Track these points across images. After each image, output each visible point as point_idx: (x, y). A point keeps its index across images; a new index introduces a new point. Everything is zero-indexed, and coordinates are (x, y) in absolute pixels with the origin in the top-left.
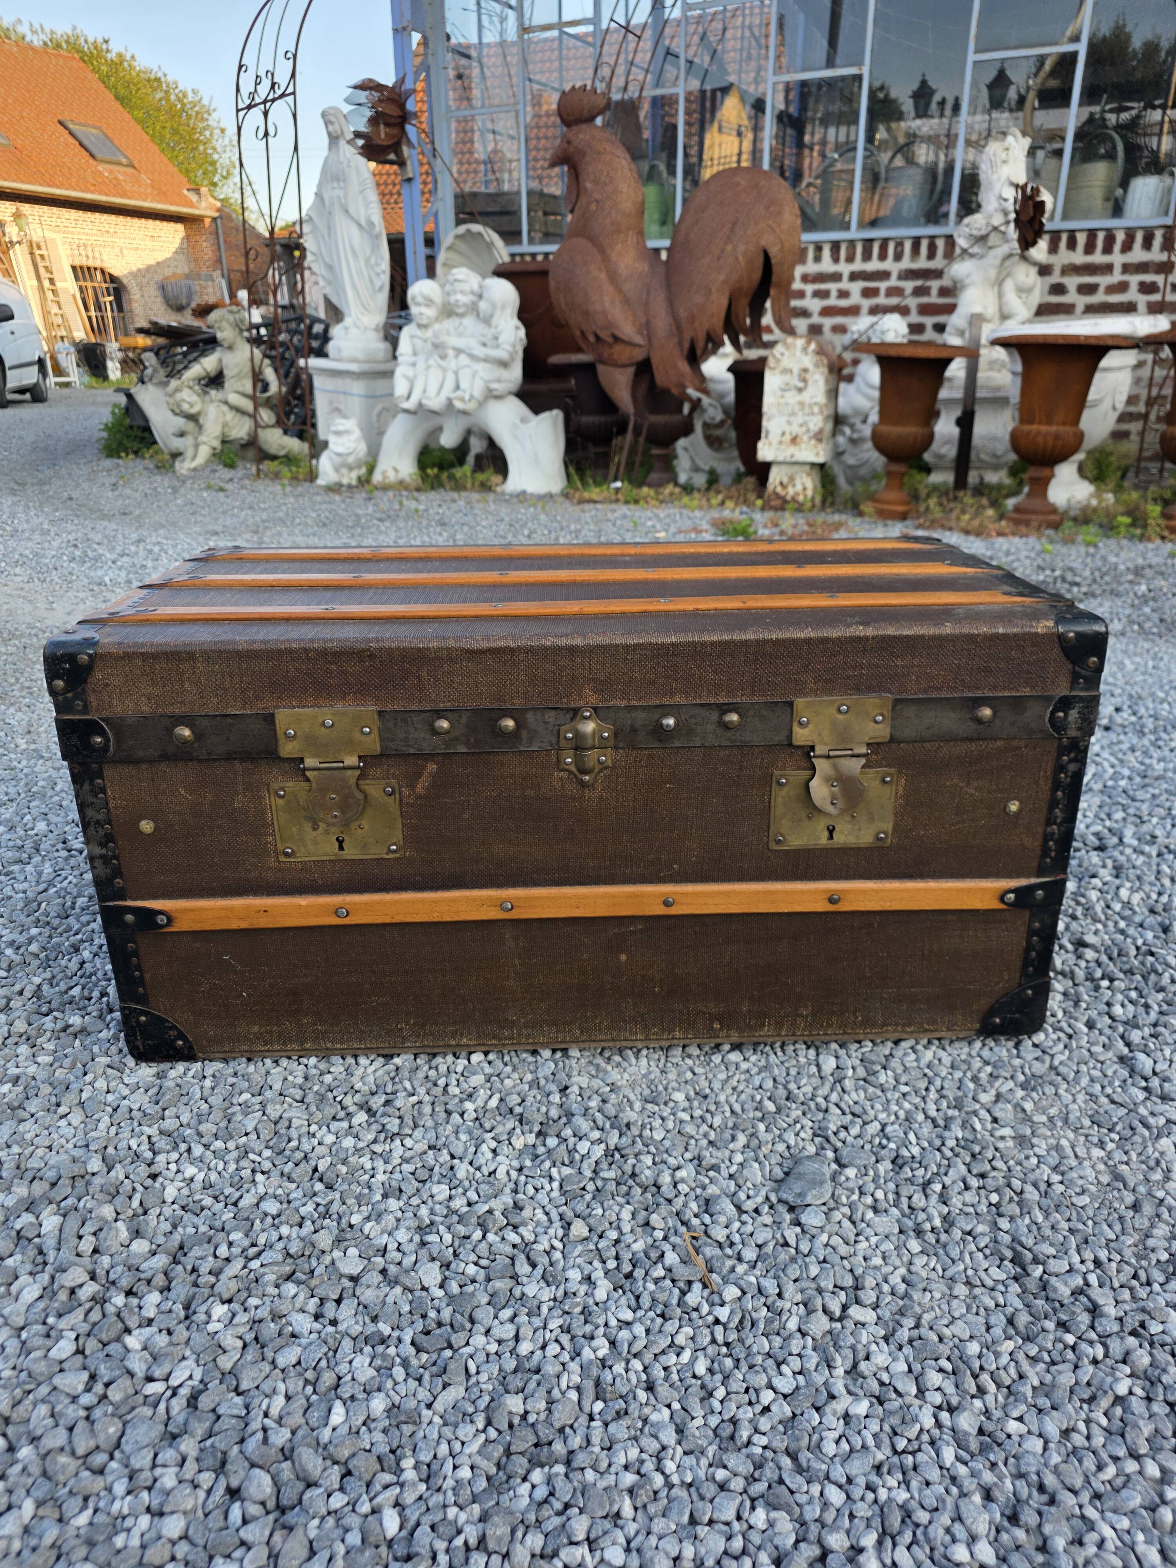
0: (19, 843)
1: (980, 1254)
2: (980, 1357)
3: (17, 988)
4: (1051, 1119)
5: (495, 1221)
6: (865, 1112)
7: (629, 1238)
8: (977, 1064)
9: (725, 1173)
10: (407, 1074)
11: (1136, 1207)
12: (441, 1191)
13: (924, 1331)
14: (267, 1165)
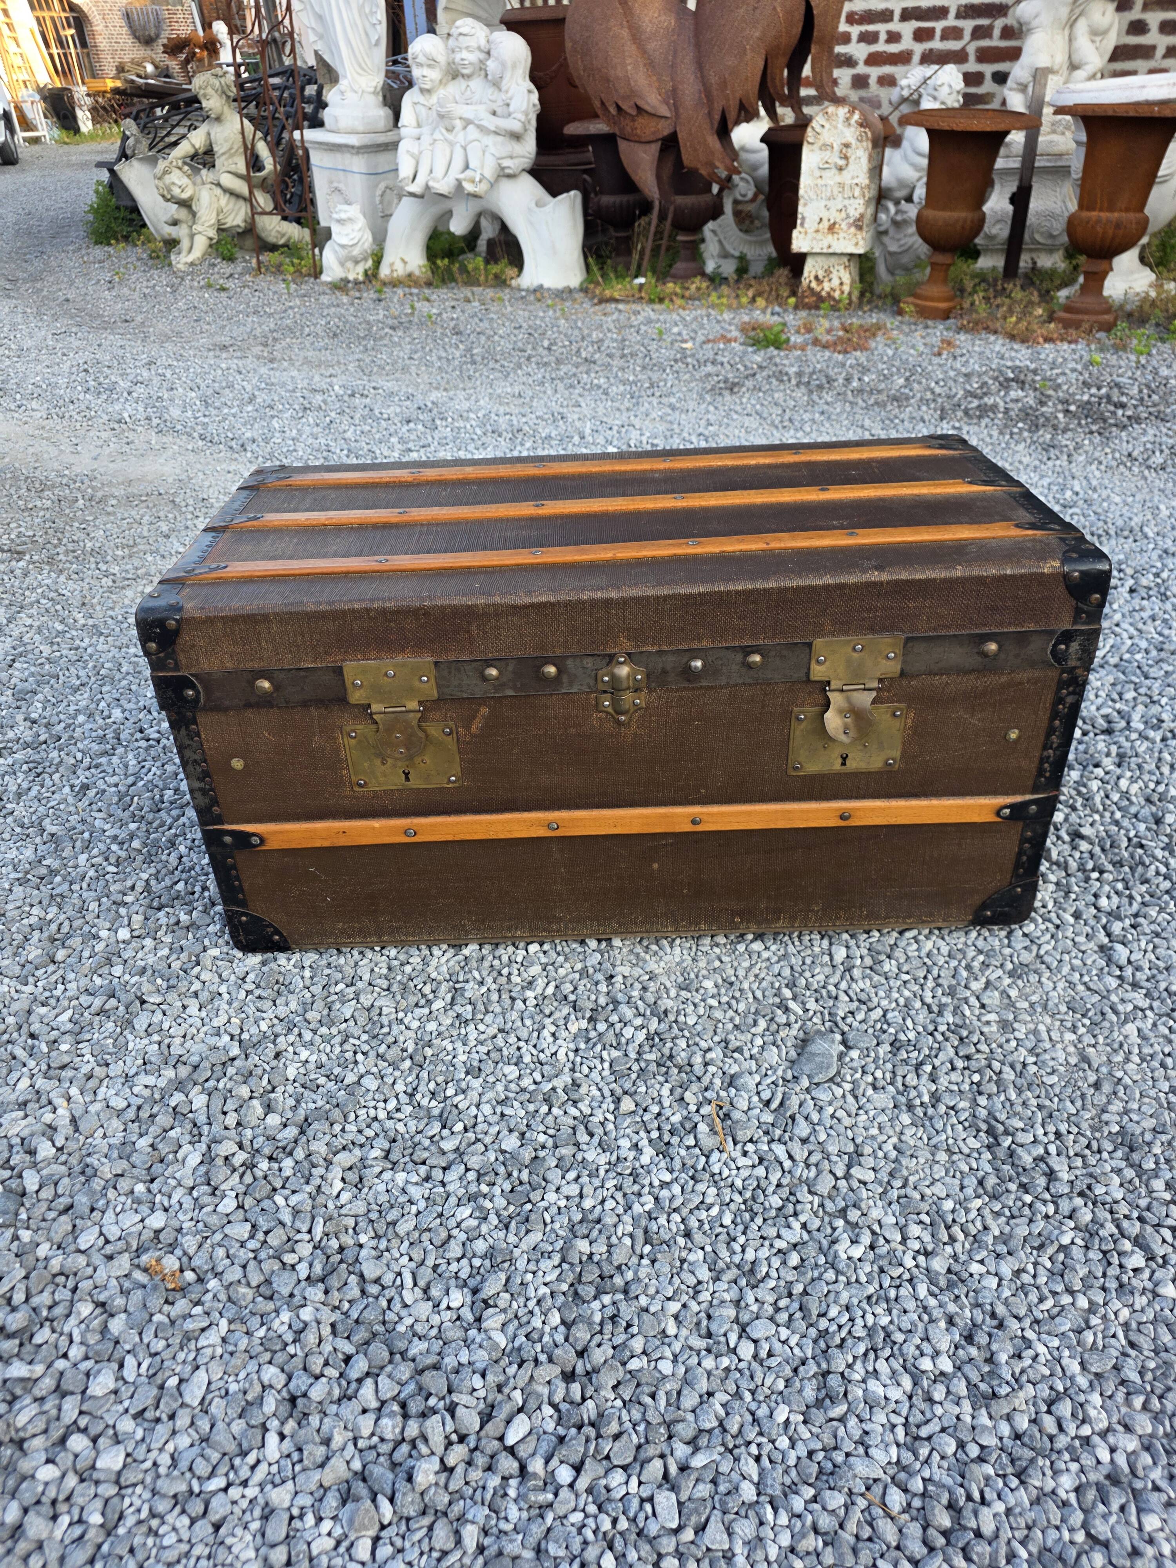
0: (100, 732)
1: (960, 1127)
2: (953, 1211)
3: (129, 883)
4: (1032, 1005)
5: (558, 1098)
6: (870, 1000)
7: (668, 1112)
8: (971, 952)
9: (747, 1055)
10: (475, 965)
11: (1097, 1086)
12: (512, 1071)
13: (909, 1191)
14: (365, 1048)
